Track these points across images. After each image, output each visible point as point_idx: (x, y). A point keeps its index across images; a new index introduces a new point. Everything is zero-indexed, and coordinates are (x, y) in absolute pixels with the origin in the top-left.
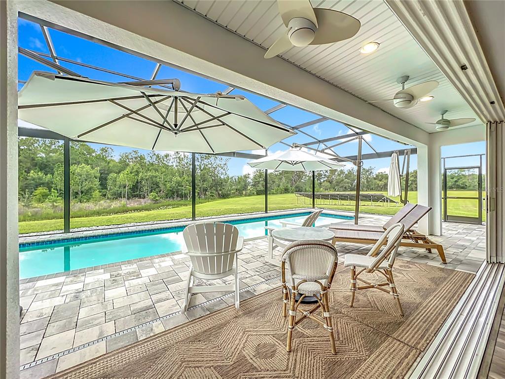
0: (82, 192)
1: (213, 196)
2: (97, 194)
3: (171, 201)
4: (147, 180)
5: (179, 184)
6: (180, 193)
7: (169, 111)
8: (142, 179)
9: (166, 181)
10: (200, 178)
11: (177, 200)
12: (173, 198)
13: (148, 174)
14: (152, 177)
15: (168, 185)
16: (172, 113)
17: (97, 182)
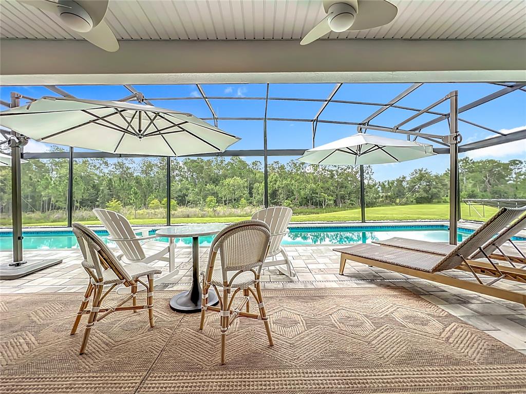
0: (235, 200)
1: (352, 204)
2: (243, 201)
3: (304, 209)
4: (283, 188)
5: (314, 191)
6: (314, 200)
7: (133, 118)
8: (279, 187)
9: (301, 189)
10: (336, 185)
11: (311, 208)
12: (308, 205)
13: (284, 183)
14: (287, 185)
15: (302, 192)
16: (136, 120)
17: (246, 192)
